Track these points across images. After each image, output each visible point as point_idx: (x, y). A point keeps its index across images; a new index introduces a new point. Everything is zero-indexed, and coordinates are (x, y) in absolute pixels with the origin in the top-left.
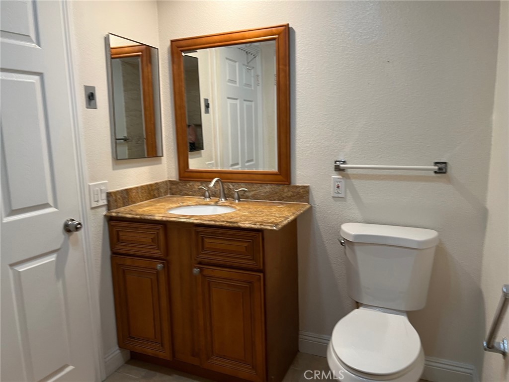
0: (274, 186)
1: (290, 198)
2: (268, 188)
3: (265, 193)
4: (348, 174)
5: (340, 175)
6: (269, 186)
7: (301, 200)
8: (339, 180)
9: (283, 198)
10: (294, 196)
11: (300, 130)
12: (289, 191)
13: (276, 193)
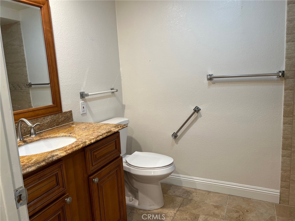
0: (52, 116)
1: (63, 122)
2: (49, 119)
3: (48, 123)
4: (86, 99)
5: (83, 100)
6: (50, 117)
7: (70, 121)
8: (83, 103)
9: (59, 123)
10: (65, 119)
11: (61, 74)
12: (62, 117)
13: (55, 121)
